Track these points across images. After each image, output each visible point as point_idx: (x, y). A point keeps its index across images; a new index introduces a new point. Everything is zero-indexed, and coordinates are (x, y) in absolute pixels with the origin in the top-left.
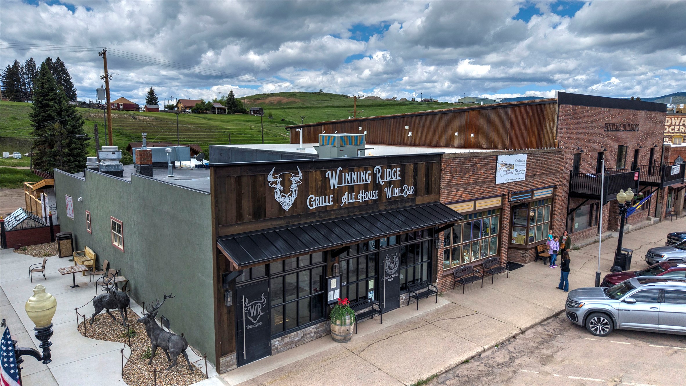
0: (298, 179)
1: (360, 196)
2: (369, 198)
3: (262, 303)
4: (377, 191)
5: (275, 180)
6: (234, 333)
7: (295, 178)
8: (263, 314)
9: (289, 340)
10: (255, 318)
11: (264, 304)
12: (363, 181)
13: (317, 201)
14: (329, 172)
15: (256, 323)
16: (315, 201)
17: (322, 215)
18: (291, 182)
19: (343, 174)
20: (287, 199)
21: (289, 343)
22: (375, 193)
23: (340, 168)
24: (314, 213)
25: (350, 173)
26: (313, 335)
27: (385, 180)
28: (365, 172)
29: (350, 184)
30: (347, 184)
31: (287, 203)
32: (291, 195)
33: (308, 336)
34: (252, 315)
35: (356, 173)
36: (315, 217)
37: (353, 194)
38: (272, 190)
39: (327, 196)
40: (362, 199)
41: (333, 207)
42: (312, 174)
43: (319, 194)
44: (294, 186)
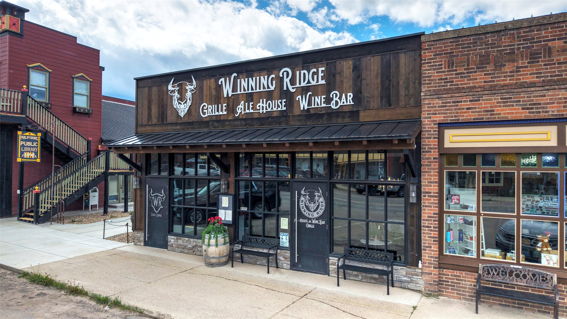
0: (192, 87)
1: (259, 106)
3: (162, 197)
4: (284, 100)
5: (174, 89)
6: (143, 215)
7: (190, 87)
8: (162, 207)
10: (157, 208)
12: (264, 88)
14: (223, 80)
15: (158, 213)
16: (207, 109)
17: (216, 124)
18: (186, 90)
19: (239, 80)
20: (182, 106)
22: (281, 103)
23: (235, 74)
25: (246, 79)
27: (298, 85)
28: (266, 77)
29: (247, 92)
30: (242, 92)
31: (182, 110)
32: (186, 102)
34: (155, 205)
35: (254, 78)
36: (208, 126)
37: (251, 103)
39: (220, 105)
40: (263, 109)
41: (228, 117)
42: (207, 82)
43: (213, 103)
44: (189, 95)
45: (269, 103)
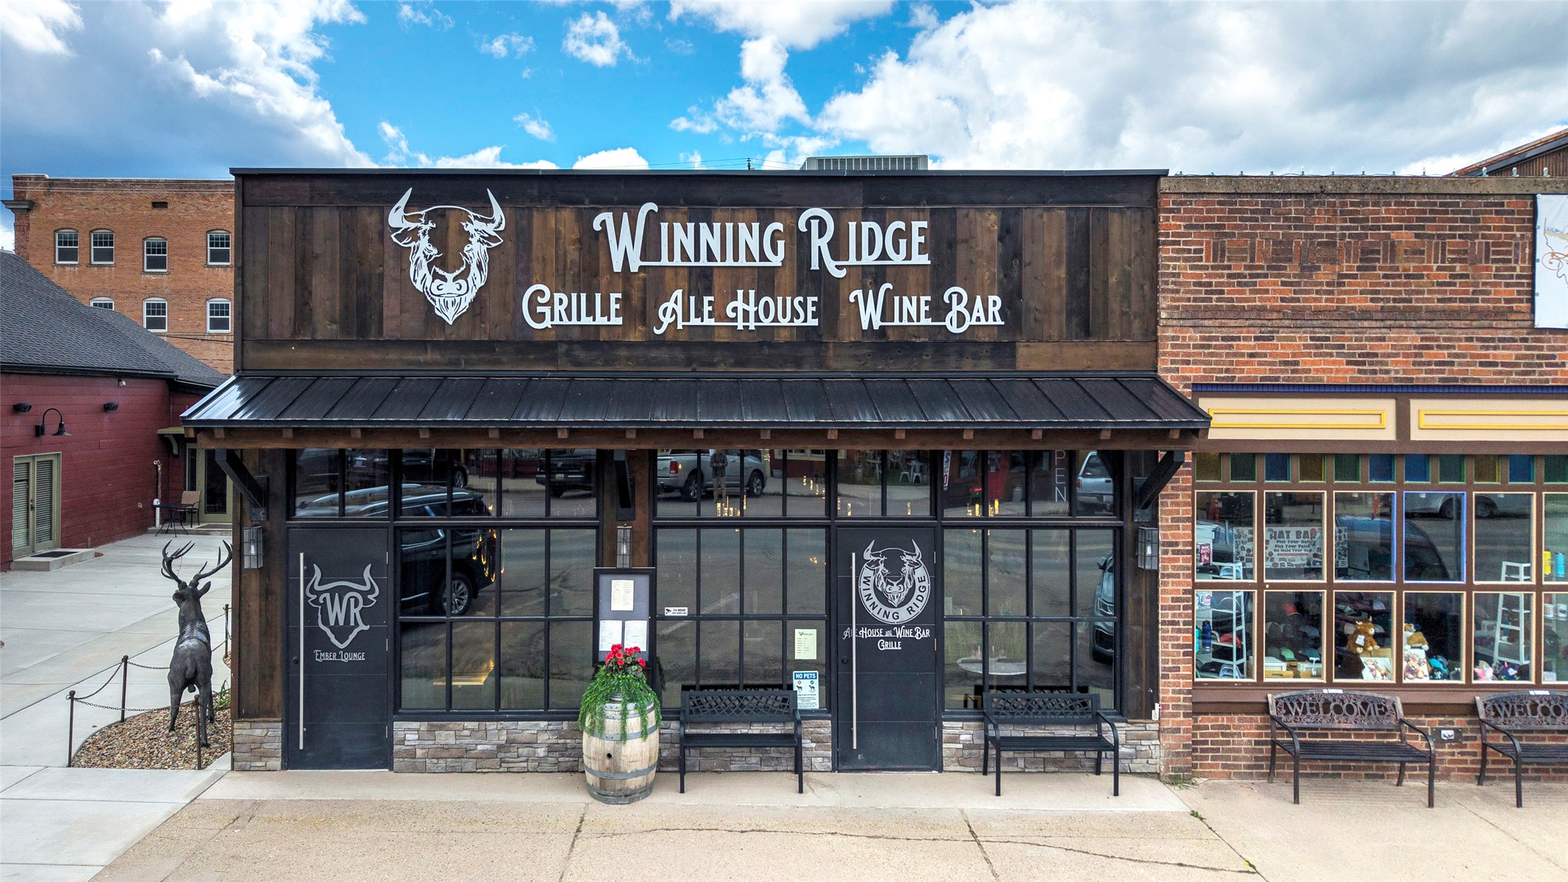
0: (490, 229)
1: (735, 310)
2: (776, 320)
3: (364, 594)
5: (413, 226)
6: (278, 661)
7: (479, 225)
8: (367, 628)
10: (342, 632)
11: (370, 597)
12: (750, 257)
14: (607, 216)
17: (581, 354)
18: (466, 237)
19: (664, 226)
20: (450, 287)
21: (454, 752)
22: (804, 305)
23: (651, 206)
24: (551, 345)
25: (691, 226)
27: (852, 261)
28: (756, 226)
29: (693, 263)
30: (678, 261)
31: (450, 301)
32: (464, 275)
34: (332, 623)
35: (717, 225)
36: (553, 360)
37: (706, 299)
38: (402, 255)
39: (598, 296)
40: (746, 319)
41: (624, 334)
42: (545, 219)
43: (569, 284)
44: (476, 251)
45: (767, 303)
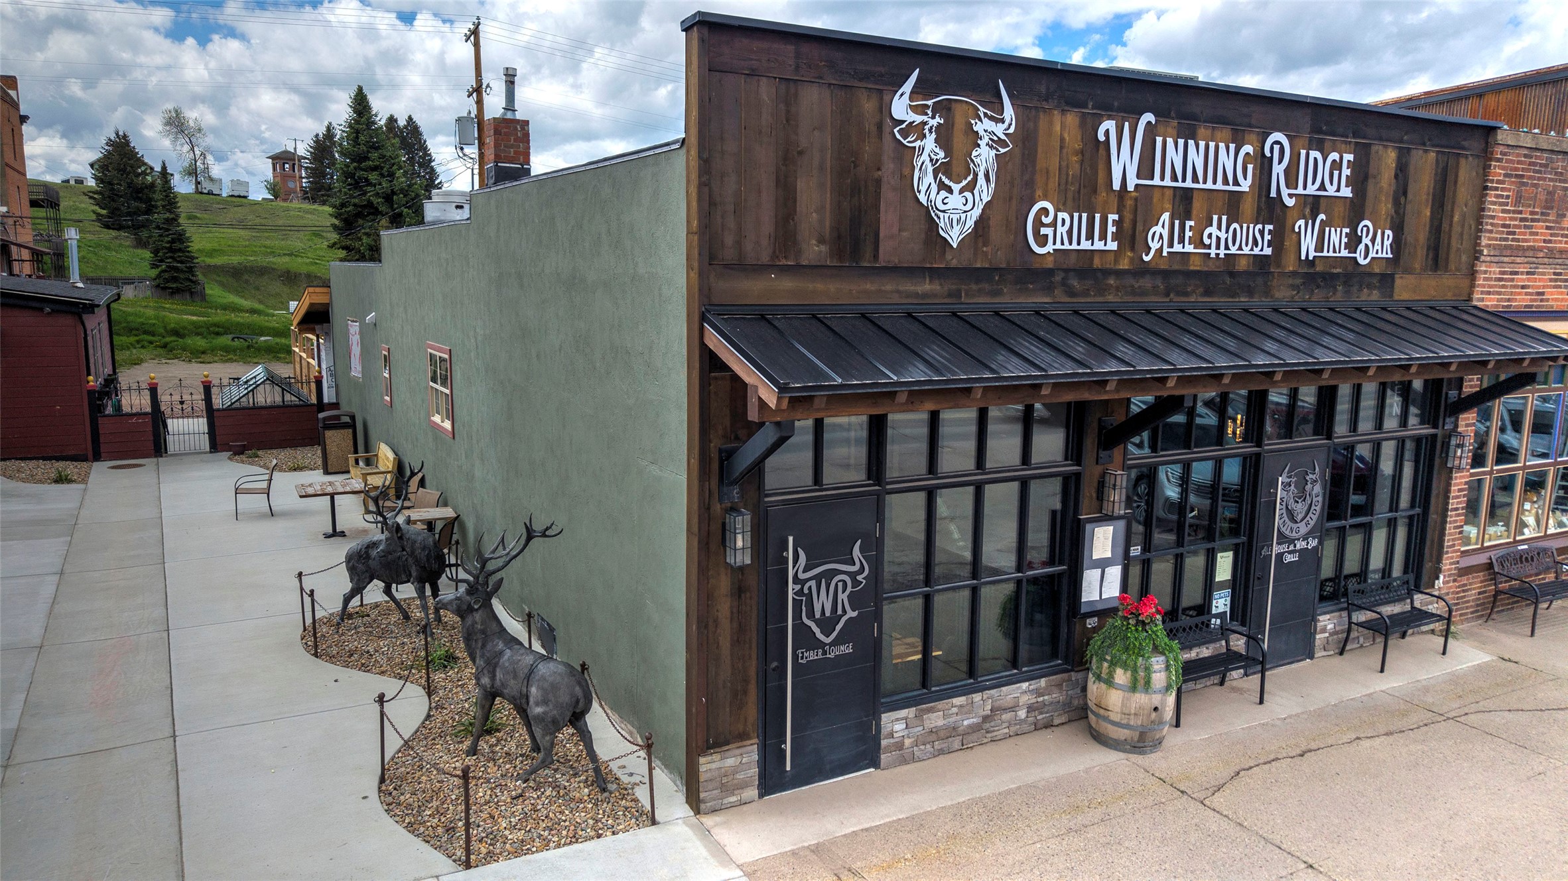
0: (999, 130)
1: (1210, 236)
2: (1240, 248)
3: (853, 575)
4: (1269, 227)
5: (919, 119)
6: (752, 672)
7: (988, 124)
8: (855, 614)
9: (940, 723)
10: (827, 625)
11: (859, 578)
12: (1226, 182)
13: (1060, 229)
14: (1109, 125)
15: (831, 644)
16: (1054, 224)
17: (1075, 283)
18: (974, 139)
19: (1159, 140)
20: (955, 201)
21: (942, 734)
22: (1262, 233)
23: (1149, 117)
24: (1050, 272)
25: (1181, 142)
26: (1022, 714)
27: (1300, 191)
28: (1232, 146)
29: (1180, 184)
30: (1168, 182)
31: (955, 217)
32: (971, 187)
33: (1006, 716)
34: (818, 615)
35: (1202, 144)
36: (1049, 289)
37: (1189, 223)
38: (906, 156)
39: (1098, 216)
40: (1218, 247)
43: (1070, 203)
44: (984, 156)
45: (1235, 230)
